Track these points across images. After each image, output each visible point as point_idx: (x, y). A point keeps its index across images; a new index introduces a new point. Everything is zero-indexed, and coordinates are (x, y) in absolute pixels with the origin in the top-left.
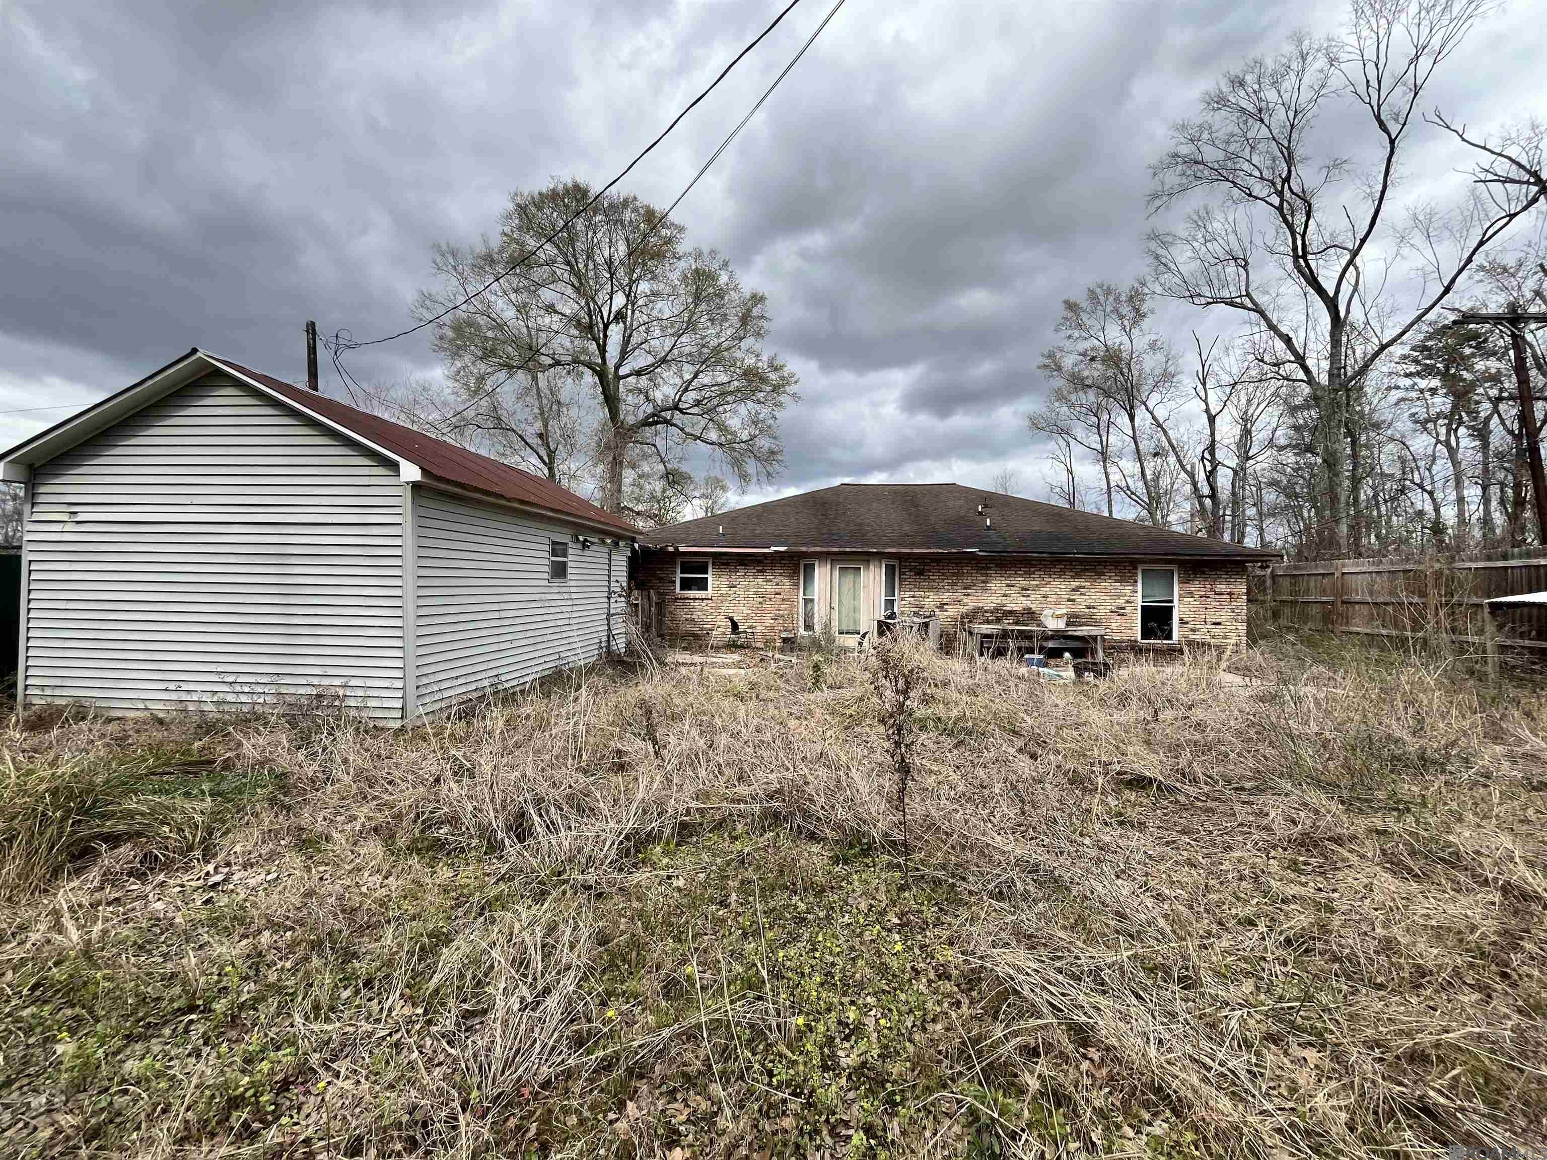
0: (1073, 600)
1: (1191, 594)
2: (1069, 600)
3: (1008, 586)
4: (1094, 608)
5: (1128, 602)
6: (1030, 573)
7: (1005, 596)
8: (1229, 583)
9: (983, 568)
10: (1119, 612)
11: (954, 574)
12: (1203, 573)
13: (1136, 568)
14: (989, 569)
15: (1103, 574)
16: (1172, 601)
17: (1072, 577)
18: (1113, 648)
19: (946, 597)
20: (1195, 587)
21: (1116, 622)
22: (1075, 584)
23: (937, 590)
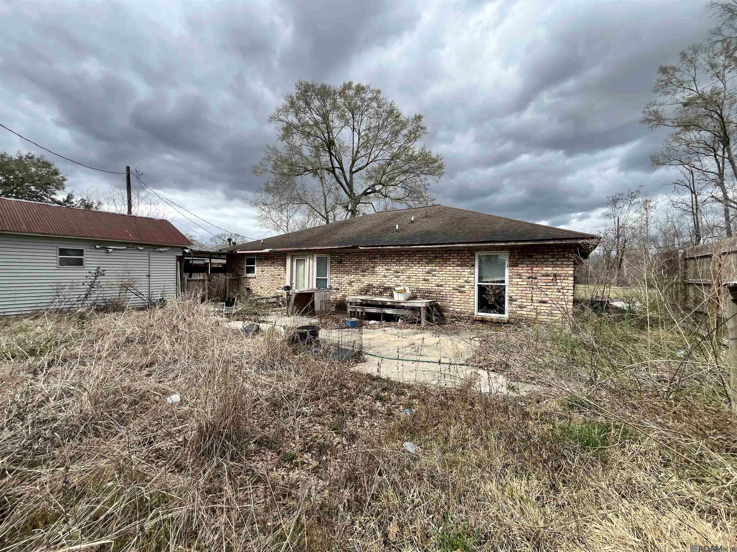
0: (428, 280)
1: (520, 276)
2: (425, 280)
3: (387, 270)
4: (442, 286)
5: (466, 282)
6: (400, 261)
7: (385, 277)
8: (556, 266)
9: (373, 258)
10: (460, 289)
11: (357, 263)
12: (530, 257)
13: (473, 255)
14: (376, 258)
15: (449, 260)
16: (503, 282)
17: (427, 263)
18: (455, 317)
19: (352, 277)
20: (523, 270)
21: (457, 298)
22: (428, 268)
23: (348, 273)
